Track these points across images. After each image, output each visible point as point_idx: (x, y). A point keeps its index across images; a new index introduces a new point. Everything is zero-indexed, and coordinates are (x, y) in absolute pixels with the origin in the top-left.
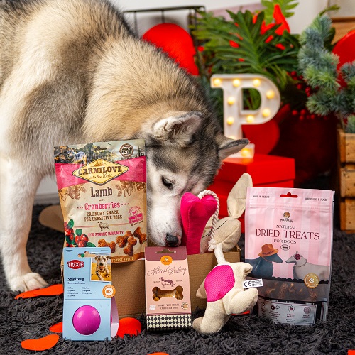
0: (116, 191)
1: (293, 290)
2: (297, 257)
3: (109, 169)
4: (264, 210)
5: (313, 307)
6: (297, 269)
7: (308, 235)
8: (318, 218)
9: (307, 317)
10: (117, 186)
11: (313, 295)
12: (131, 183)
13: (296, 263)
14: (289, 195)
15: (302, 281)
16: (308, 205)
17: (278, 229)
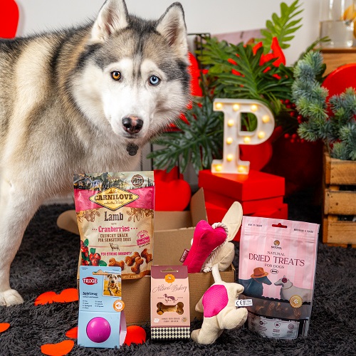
0: (126, 217)
1: (280, 309)
2: (285, 280)
4: (257, 237)
5: (296, 324)
6: (284, 291)
7: (295, 263)
8: (304, 248)
9: (291, 332)
10: (128, 212)
11: (297, 314)
12: (140, 210)
13: (283, 286)
14: (280, 225)
15: (288, 302)
16: (296, 235)
17: (269, 255)
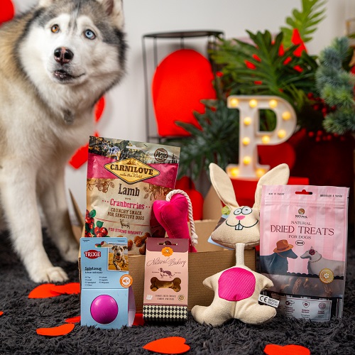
0: (143, 193)
1: (310, 284)
2: (312, 252)
3: (141, 170)
4: (278, 207)
5: (328, 303)
6: (312, 264)
7: (323, 232)
8: (333, 214)
9: (322, 313)
10: (145, 188)
11: (327, 291)
12: (158, 187)
13: (311, 259)
14: (304, 192)
15: (317, 276)
16: (323, 201)
17: (293, 225)
